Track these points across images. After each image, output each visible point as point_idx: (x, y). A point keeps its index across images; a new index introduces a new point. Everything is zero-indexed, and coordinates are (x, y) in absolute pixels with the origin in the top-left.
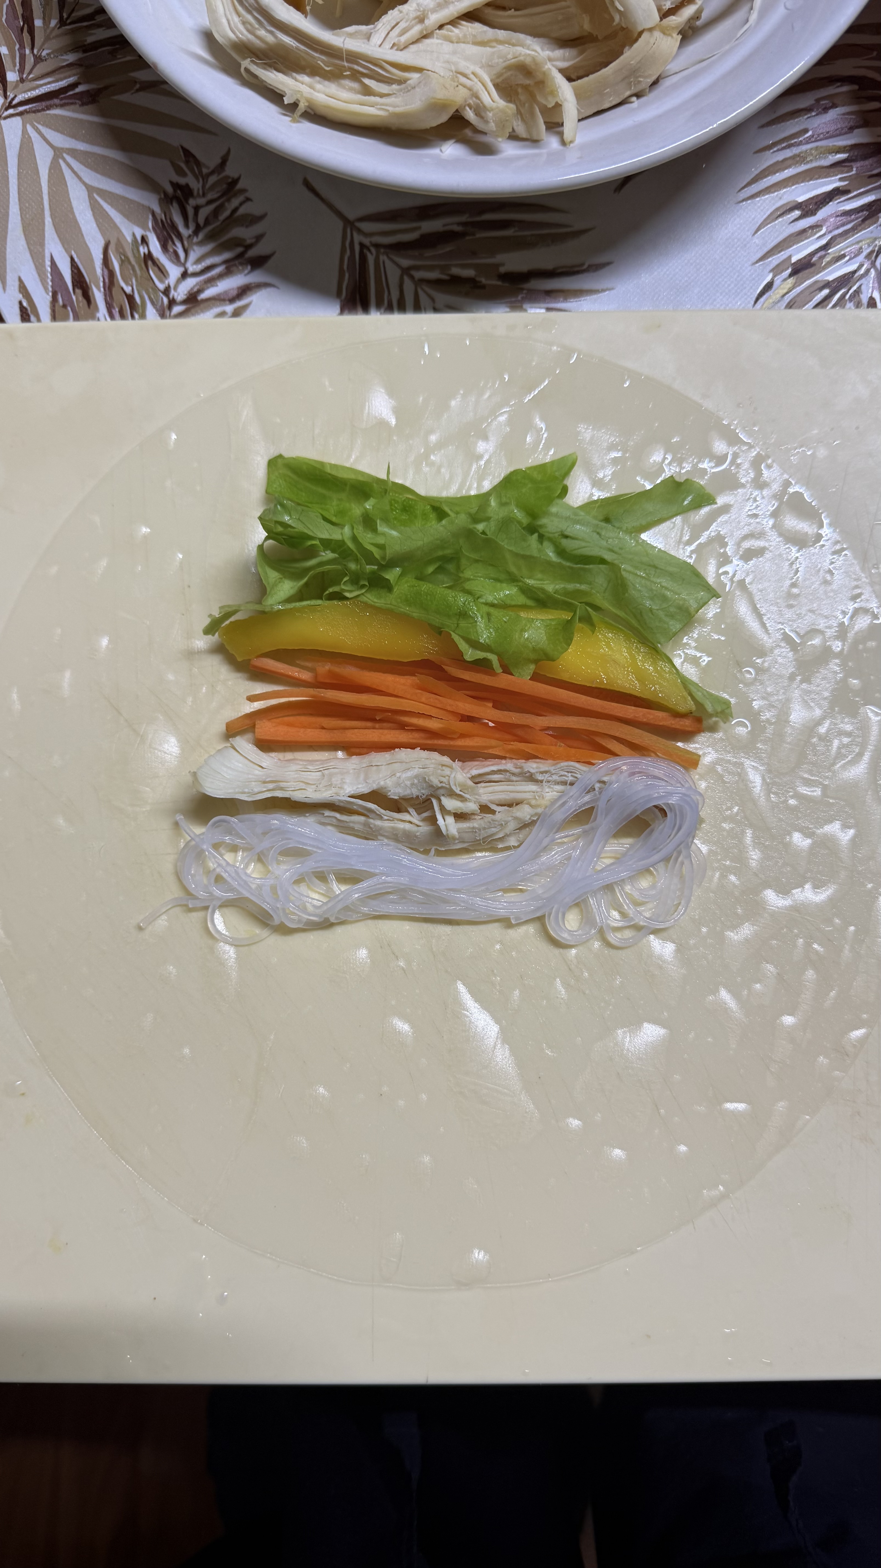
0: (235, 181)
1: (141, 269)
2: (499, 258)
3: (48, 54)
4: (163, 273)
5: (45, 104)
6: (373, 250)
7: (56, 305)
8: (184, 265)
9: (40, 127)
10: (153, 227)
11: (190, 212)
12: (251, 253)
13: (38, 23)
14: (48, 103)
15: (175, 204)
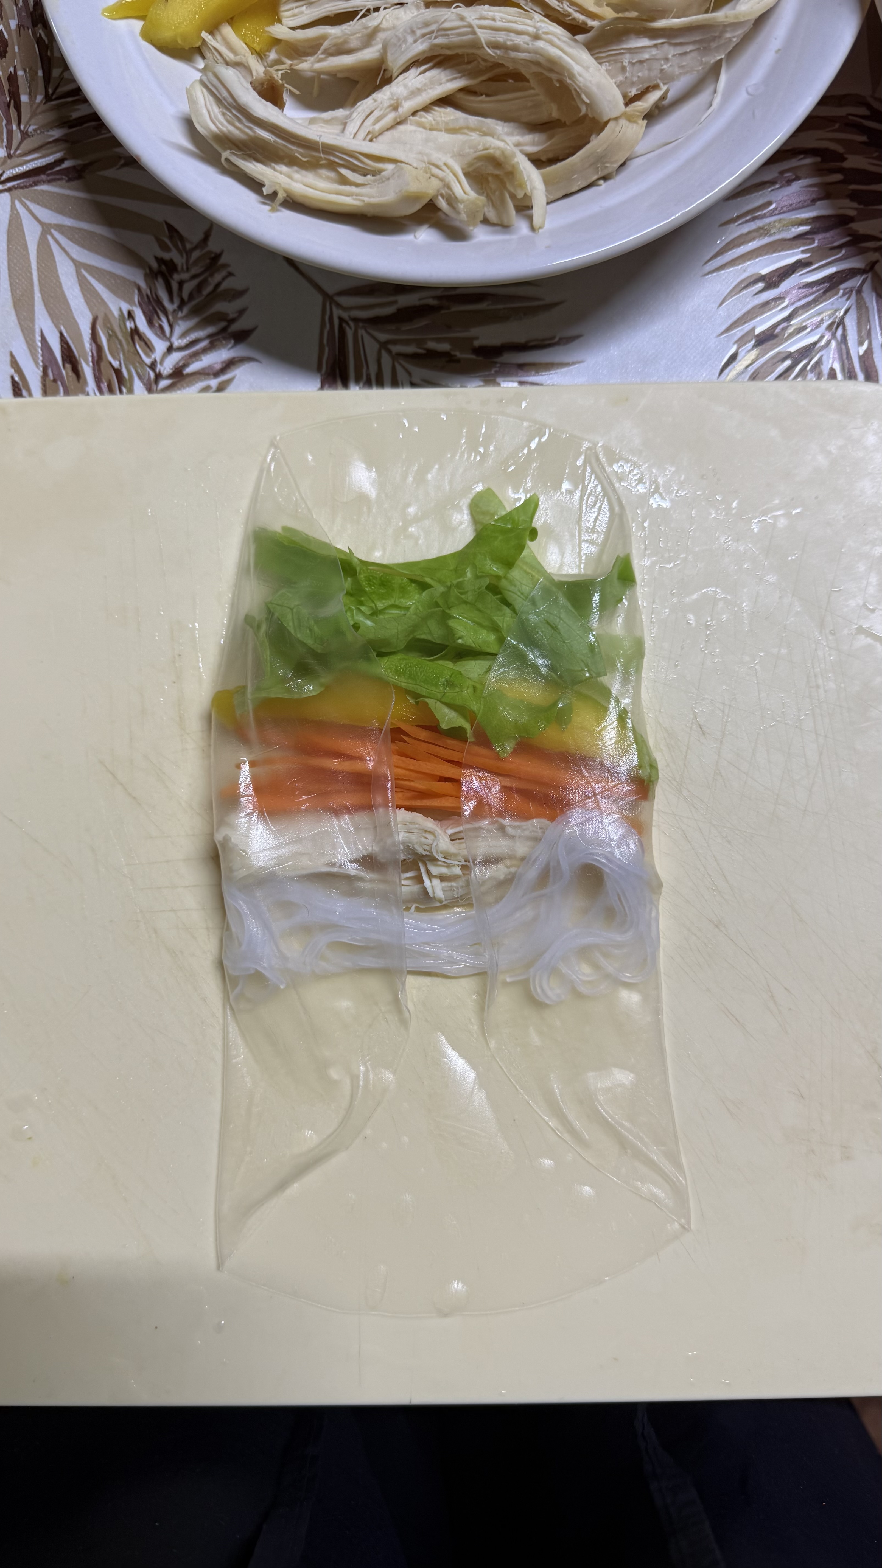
0: (218, 256)
1: (128, 344)
2: (474, 332)
3: (35, 130)
4: (149, 347)
5: (32, 180)
6: (352, 324)
7: (47, 379)
8: (169, 339)
9: (28, 203)
10: (139, 303)
11: (175, 286)
12: (235, 327)
13: (24, 98)
14: (36, 178)
15: (160, 280)
